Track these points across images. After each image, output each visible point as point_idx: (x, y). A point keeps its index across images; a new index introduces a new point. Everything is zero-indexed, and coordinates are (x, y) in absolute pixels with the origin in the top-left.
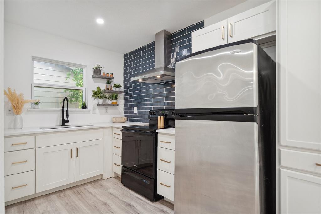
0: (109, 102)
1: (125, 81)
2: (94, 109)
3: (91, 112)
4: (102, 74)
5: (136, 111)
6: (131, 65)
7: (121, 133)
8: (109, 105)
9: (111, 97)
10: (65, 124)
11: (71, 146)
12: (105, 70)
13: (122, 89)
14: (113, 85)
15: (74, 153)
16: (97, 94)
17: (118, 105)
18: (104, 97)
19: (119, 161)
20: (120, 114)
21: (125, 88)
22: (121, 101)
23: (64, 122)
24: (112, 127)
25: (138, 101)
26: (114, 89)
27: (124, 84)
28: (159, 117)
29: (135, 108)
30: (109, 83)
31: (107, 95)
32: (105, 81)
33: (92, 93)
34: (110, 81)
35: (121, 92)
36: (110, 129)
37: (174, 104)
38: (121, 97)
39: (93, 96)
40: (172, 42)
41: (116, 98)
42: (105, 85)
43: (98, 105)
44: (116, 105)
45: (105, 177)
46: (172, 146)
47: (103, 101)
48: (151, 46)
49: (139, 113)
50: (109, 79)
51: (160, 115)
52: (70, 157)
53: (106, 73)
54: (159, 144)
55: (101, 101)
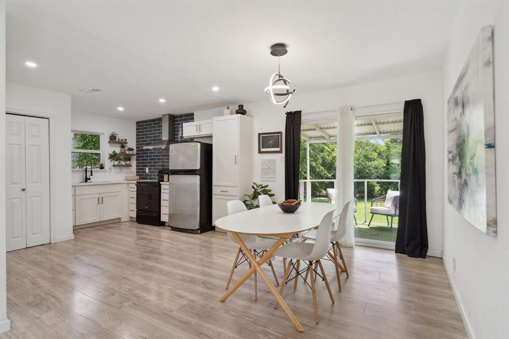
0: (123, 163)
1: (137, 145)
2: (110, 169)
3: (108, 172)
4: (117, 141)
5: (147, 170)
6: (143, 132)
7: (136, 187)
8: (123, 166)
9: (124, 159)
10: (88, 181)
11: (98, 196)
12: (120, 136)
13: (135, 152)
14: (126, 149)
15: (100, 201)
16: (113, 157)
17: (131, 166)
18: (118, 159)
19: (134, 207)
20: (133, 173)
21: (137, 151)
22: (134, 163)
23: (87, 179)
24: (128, 183)
25: (149, 163)
26: (127, 152)
27: (137, 148)
28: (165, 175)
29: (147, 169)
30: (123, 147)
31: (122, 157)
32: (119, 145)
33: (108, 156)
34: (124, 145)
35: (134, 155)
36: (126, 185)
37: (168, 166)
38: (134, 159)
39: (109, 158)
40: (175, 121)
41: (129, 160)
42: (120, 148)
43: (114, 166)
44: (130, 166)
45: (123, 220)
46: (168, 191)
47: (118, 163)
48: (160, 119)
49: (150, 172)
50: (123, 144)
51: (166, 174)
52: (97, 202)
53: (120, 139)
54: (162, 191)
55: (116, 163)
